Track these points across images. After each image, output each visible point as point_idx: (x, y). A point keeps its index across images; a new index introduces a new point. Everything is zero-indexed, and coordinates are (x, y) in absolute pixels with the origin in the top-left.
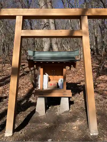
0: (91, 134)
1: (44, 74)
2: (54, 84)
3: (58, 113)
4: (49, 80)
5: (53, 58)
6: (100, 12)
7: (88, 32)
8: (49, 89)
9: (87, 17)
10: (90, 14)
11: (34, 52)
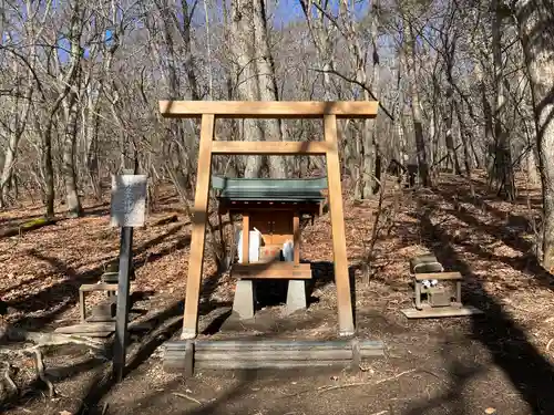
0: (342, 334)
1: (251, 229)
2: (273, 252)
3: (281, 316)
4: (263, 244)
5: (270, 194)
6: (358, 108)
7: (336, 146)
8: (261, 262)
9: (334, 117)
10: (339, 112)
11: (226, 179)
